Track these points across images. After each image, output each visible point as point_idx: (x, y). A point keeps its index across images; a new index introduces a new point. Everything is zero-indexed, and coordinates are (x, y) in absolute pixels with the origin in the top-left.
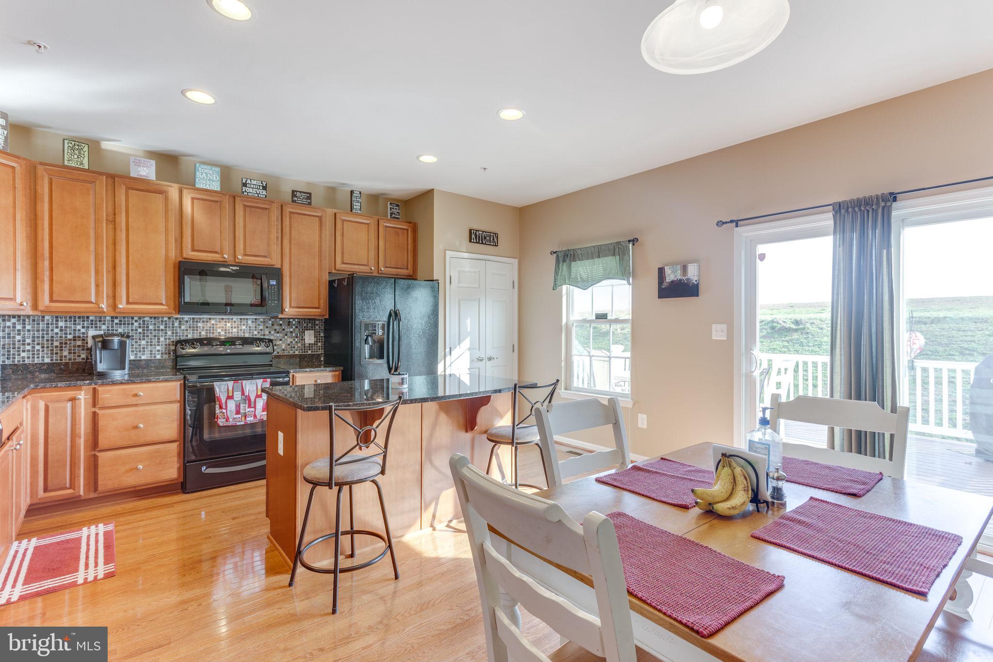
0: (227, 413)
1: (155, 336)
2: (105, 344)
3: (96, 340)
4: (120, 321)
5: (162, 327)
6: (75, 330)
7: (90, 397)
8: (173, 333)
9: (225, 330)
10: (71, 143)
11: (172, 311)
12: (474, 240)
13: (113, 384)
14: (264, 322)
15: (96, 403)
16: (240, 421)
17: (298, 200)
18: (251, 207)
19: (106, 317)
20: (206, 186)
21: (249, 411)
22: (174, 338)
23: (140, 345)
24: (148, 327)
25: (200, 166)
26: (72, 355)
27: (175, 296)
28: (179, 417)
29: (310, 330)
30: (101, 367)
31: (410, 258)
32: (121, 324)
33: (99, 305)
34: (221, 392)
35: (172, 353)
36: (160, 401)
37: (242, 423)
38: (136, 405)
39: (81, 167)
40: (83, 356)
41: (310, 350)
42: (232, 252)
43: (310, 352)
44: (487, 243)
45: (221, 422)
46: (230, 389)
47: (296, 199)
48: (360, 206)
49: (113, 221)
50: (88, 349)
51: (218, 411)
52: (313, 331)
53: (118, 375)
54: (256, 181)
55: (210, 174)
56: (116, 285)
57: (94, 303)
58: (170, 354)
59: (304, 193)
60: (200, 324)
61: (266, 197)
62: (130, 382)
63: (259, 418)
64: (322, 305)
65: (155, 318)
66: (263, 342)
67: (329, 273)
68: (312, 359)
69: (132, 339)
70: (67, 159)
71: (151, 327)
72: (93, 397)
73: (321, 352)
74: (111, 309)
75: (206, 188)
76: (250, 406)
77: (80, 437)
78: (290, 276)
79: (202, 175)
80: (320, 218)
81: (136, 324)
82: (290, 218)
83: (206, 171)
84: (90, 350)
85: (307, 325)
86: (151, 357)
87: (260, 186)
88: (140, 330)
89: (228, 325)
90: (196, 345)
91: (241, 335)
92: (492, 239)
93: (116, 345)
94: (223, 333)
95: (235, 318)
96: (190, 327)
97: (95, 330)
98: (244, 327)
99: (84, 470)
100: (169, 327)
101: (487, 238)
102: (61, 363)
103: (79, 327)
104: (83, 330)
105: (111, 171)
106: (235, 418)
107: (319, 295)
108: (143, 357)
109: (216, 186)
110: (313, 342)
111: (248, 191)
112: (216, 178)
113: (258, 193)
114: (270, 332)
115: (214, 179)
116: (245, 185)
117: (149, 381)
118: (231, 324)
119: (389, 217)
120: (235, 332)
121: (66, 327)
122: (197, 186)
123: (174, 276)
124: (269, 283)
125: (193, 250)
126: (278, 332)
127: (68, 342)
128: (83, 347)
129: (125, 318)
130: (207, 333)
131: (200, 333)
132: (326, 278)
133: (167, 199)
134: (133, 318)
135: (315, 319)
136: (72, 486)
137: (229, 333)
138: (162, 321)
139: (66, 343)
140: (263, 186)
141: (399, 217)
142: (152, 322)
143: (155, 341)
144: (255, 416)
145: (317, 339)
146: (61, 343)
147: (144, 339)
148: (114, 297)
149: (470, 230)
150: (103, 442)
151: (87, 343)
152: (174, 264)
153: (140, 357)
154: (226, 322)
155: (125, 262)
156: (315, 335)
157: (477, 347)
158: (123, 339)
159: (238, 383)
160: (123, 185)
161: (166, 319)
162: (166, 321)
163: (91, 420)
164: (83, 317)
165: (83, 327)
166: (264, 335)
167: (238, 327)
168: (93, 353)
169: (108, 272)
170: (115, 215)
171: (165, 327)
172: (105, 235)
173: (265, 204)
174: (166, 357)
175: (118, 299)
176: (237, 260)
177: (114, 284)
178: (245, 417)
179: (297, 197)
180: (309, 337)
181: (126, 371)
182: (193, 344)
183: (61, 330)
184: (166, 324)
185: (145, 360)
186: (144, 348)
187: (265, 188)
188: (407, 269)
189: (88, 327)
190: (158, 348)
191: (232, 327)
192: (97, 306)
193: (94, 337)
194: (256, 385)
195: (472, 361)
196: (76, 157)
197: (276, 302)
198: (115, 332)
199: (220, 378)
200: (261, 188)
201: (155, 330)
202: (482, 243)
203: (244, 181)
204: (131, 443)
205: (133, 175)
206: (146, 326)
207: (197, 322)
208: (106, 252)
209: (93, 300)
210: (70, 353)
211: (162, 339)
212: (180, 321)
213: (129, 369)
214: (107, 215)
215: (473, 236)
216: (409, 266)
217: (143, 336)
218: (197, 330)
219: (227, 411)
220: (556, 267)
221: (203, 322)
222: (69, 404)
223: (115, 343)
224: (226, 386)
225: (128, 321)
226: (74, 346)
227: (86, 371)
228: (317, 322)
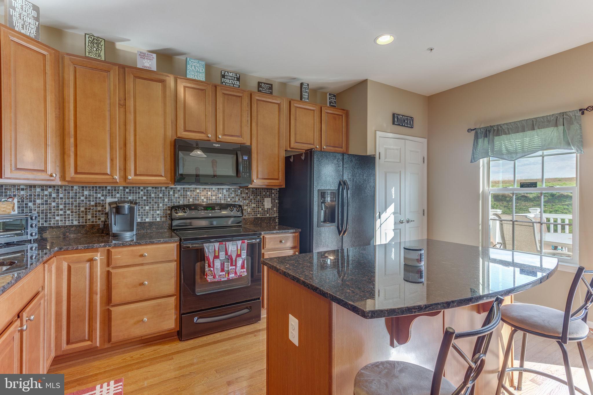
0: (214, 271)
1: (156, 203)
2: (118, 210)
3: (112, 206)
4: (130, 190)
5: (161, 195)
6: (96, 198)
7: (104, 257)
8: (169, 200)
9: (207, 197)
10: (91, 38)
11: (169, 182)
12: (396, 123)
13: (123, 246)
14: (235, 191)
15: (110, 264)
16: (224, 278)
17: (262, 90)
18: (228, 95)
19: (119, 187)
20: (194, 76)
21: (231, 269)
22: (170, 205)
23: (144, 210)
24: (150, 195)
25: (190, 60)
26: (94, 218)
27: (171, 169)
28: (176, 274)
29: (268, 197)
30: (115, 229)
31: (344, 139)
32: (130, 193)
33: (113, 177)
34: (209, 252)
35: (168, 216)
36: (161, 260)
37: (226, 279)
38: (142, 265)
39: (99, 58)
40: (103, 219)
41: (268, 213)
42: (214, 132)
43: (268, 215)
44: (405, 125)
45: (209, 279)
46: (217, 249)
47: (261, 89)
48: (308, 96)
49: (123, 105)
50: (106, 214)
51: (207, 269)
52: (270, 198)
53: (128, 236)
54: (232, 74)
55: (198, 67)
56: (127, 159)
57: (109, 175)
58: (166, 217)
59: (267, 84)
60: (188, 193)
61: (239, 87)
62: (138, 244)
63: (238, 274)
64: (281, 177)
65: (156, 188)
66: (235, 207)
67: (285, 150)
68: (270, 220)
69: (139, 205)
70: (88, 51)
71: (153, 195)
72: (107, 257)
73: (276, 215)
74: (122, 180)
75: (195, 78)
76: (232, 265)
77: (97, 294)
78: (257, 153)
79: (191, 68)
80: (279, 105)
81: (142, 193)
82: (257, 104)
83: (195, 64)
84: (107, 214)
85: (266, 193)
86: (153, 220)
87: (235, 77)
88: (145, 198)
89: (209, 194)
90: (186, 210)
91: (218, 201)
92: (409, 122)
93: (126, 212)
94: (205, 200)
95: (214, 188)
96: (181, 195)
97: (112, 198)
98: (220, 195)
99: (100, 323)
100: (166, 195)
101: (406, 121)
102: (86, 225)
103: (99, 195)
104: (102, 198)
105: (122, 63)
106: (221, 275)
107: (278, 169)
108: (147, 220)
109: (202, 77)
110: (270, 207)
111: (226, 82)
112: (202, 70)
113: (233, 83)
114: (239, 200)
115: (201, 71)
116: (223, 76)
117: (152, 243)
118: (211, 193)
119: (328, 105)
120: (214, 199)
121: (90, 195)
122: (188, 77)
123: (171, 152)
124: (242, 158)
125: (185, 131)
126: (245, 200)
127: (92, 208)
128: (102, 212)
129: (133, 188)
130: (193, 200)
131: (189, 200)
132: (283, 154)
133: (164, 88)
134: (139, 188)
135: (271, 189)
136: (90, 338)
137: (210, 200)
138: (161, 190)
139: (90, 209)
140: (237, 78)
141: (335, 105)
142: (153, 191)
143: (155, 207)
144: (236, 273)
145: (273, 205)
146: (86, 209)
147: (148, 205)
148: (125, 170)
149: (394, 114)
150: (116, 297)
151: (105, 208)
152: (171, 142)
153: (145, 220)
154: (207, 191)
155: (133, 140)
156: (272, 201)
157: (399, 213)
158: (132, 205)
159: (223, 244)
160: (131, 74)
161: (163, 188)
162: (164, 190)
163: (106, 278)
164: (103, 187)
165: (103, 196)
166: (235, 202)
167: (216, 195)
168: (109, 217)
169: (120, 148)
170: (125, 100)
171: (163, 195)
172: (117, 117)
173: (239, 92)
174: (164, 219)
175: (128, 171)
176: (218, 139)
177: (125, 159)
178: (229, 274)
179: (262, 87)
180: (268, 204)
181: (135, 232)
182: (184, 209)
183: (86, 198)
184: (164, 193)
185: (149, 222)
186: (147, 212)
187: (238, 79)
188: (342, 148)
189: (106, 195)
190: (158, 212)
191: (212, 195)
192: (112, 177)
193: (110, 204)
194: (236, 246)
195: (395, 223)
196: (95, 49)
197: (248, 174)
198: (126, 199)
199: (208, 240)
200: (236, 79)
201: (156, 198)
202: (402, 125)
203: (223, 74)
204: (138, 298)
205: (139, 66)
206: (149, 194)
207: (186, 191)
208: (119, 131)
209: (109, 172)
210: (92, 217)
211: (161, 205)
212: (174, 191)
213: (137, 230)
214: (119, 100)
215: (396, 119)
216: (344, 145)
217: (147, 203)
218: (186, 198)
219: (214, 269)
220: (474, 142)
221: (191, 191)
222: (88, 265)
223: (126, 209)
224: (214, 247)
225: (136, 190)
226: (96, 211)
227: (105, 232)
228: (273, 191)
